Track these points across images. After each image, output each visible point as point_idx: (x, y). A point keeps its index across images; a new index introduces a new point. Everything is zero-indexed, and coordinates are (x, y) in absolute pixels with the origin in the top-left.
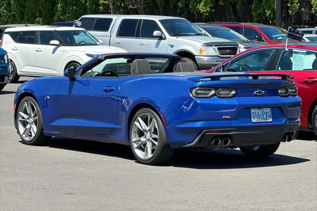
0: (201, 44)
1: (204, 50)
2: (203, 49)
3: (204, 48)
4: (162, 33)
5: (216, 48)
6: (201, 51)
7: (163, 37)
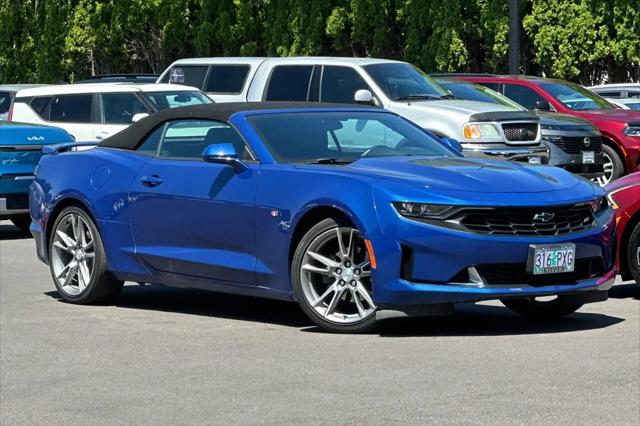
0: (467, 118)
1: (474, 130)
2: (471, 128)
3: (473, 126)
4: (374, 94)
5: (499, 125)
6: (468, 132)
7: (376, 103)
